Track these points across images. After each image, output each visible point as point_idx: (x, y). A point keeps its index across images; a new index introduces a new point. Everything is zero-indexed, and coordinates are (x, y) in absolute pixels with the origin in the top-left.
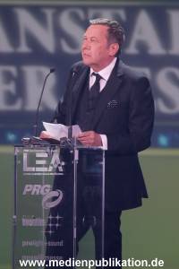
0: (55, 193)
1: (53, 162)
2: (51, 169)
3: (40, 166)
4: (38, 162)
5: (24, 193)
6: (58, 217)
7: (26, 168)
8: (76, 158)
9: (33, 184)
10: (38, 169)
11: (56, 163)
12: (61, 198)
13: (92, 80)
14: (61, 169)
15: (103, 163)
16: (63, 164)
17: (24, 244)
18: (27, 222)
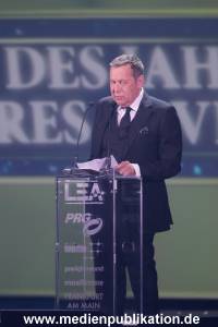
1: (93, 191)
2: (91, 198)
3: (81, 195)
4: (79, 192)
5: (66, 221)
6: (98, 244)
7: (68, 198)
8: (115, 187)
9: (75, 213)
11: (96, 192)
14: (100, 198)
15: (141, 192)
16: (103, 193)
17: (67, 269)
18: (69, 249)
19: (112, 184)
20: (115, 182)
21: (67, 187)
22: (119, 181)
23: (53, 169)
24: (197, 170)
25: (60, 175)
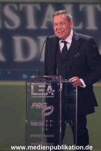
1: (48, 90)
2: (47, 94)
3: (41, 92)
5: (32, 108)
10: (40, 94)
11: (50, 90)
12: (52, 110)
14: (52, 94)
15: (76, 91)
16: (54, 91)
17: (32, 136)
22: (64, 84)
23: (25, 76)
25: (29, 80)
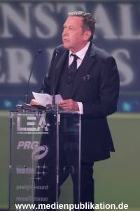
0: (42, 148)
1: (40, 124)
2: (39, 129)
3: (31, 126)
4: (29, 124)
5: (18, 148)
6: (44, 167)
7: (20, 129)
8: (59, 120)
9: (25, 141)
10: (29, 129)
11: (42, 124)
12: (46, 151)
13: (71, 60)
14: (46, 129)
15: (80, 125)
16: (48, 125)
17: (18, 188)
18: (20, 171)
19: (56, 118)
20: (59, 116)
21: (19, 119)
22: (62, 115)
24: (127, 106)
25: (14, 109)
